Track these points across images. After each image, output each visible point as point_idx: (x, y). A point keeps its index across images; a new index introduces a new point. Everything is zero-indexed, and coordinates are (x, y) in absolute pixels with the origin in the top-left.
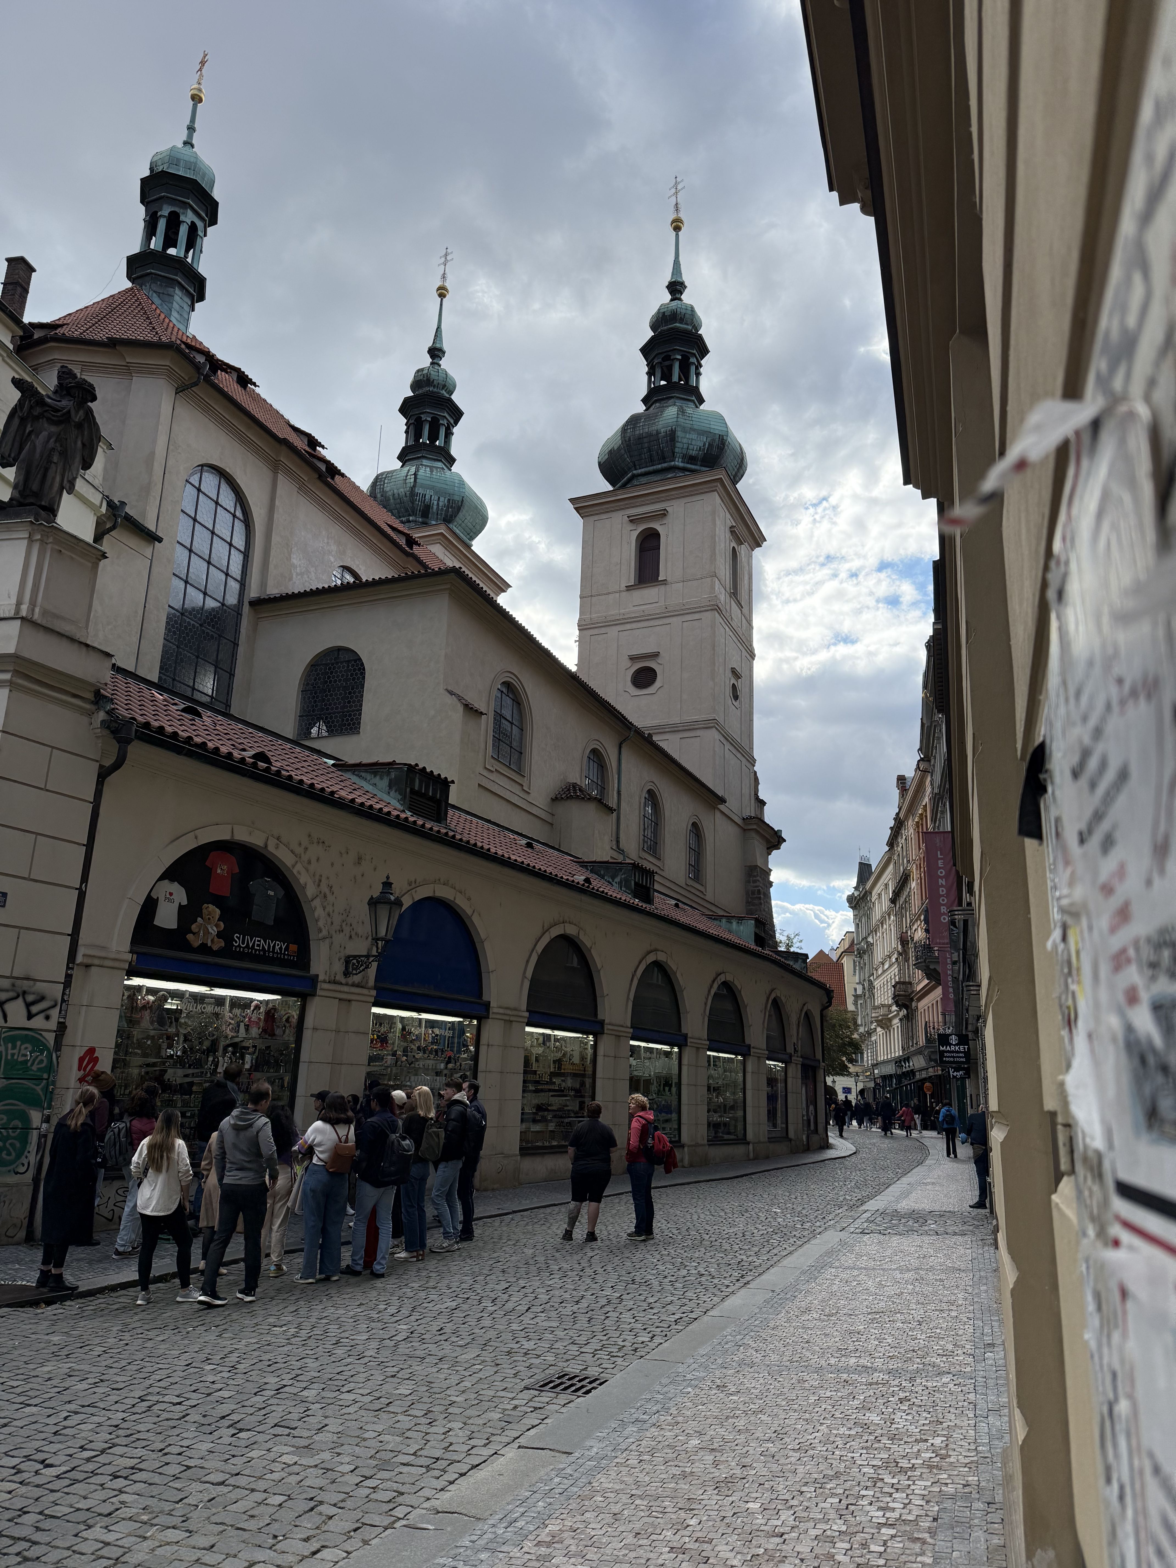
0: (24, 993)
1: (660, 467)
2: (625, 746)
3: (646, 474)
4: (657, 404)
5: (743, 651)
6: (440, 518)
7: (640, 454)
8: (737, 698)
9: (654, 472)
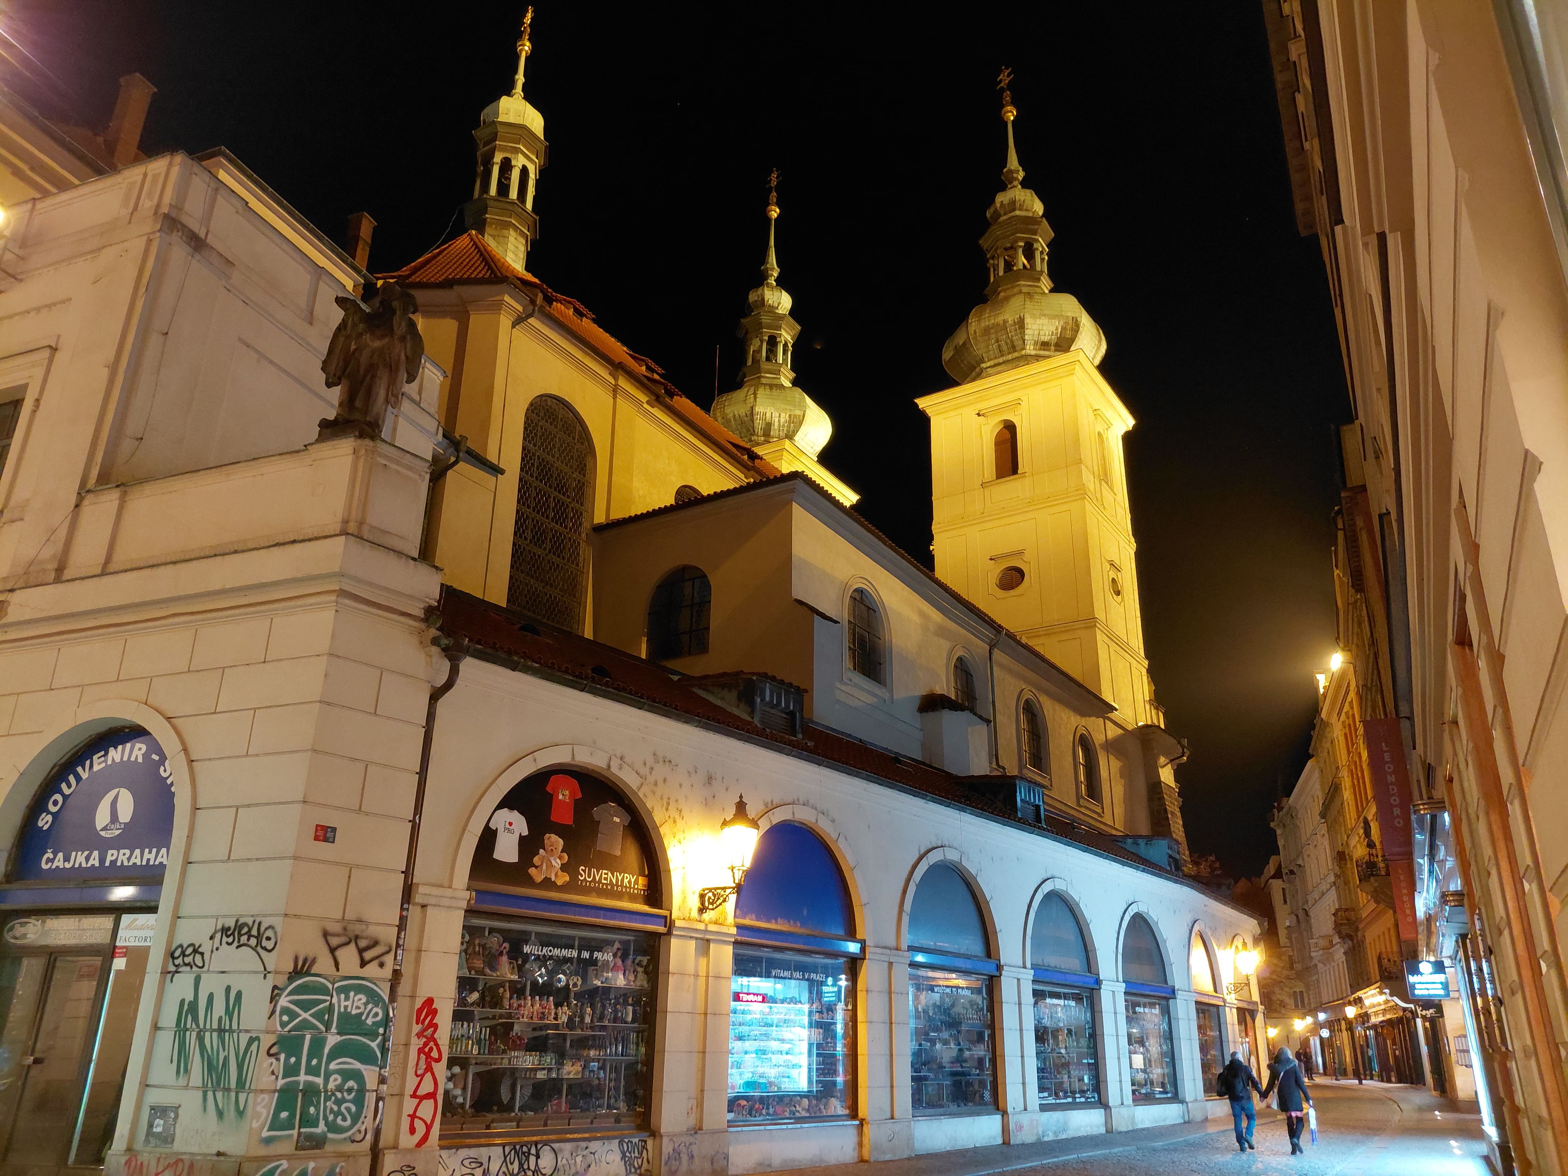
0: (357, 937)
1: (1010, 357)
2: (996, 651)
3: (995, 365)
4: (1002, 294)
5: (1121, 541)
6: (782, 434)
7: (988, 346)
8: (1118, 593)
9: (1004, 362)
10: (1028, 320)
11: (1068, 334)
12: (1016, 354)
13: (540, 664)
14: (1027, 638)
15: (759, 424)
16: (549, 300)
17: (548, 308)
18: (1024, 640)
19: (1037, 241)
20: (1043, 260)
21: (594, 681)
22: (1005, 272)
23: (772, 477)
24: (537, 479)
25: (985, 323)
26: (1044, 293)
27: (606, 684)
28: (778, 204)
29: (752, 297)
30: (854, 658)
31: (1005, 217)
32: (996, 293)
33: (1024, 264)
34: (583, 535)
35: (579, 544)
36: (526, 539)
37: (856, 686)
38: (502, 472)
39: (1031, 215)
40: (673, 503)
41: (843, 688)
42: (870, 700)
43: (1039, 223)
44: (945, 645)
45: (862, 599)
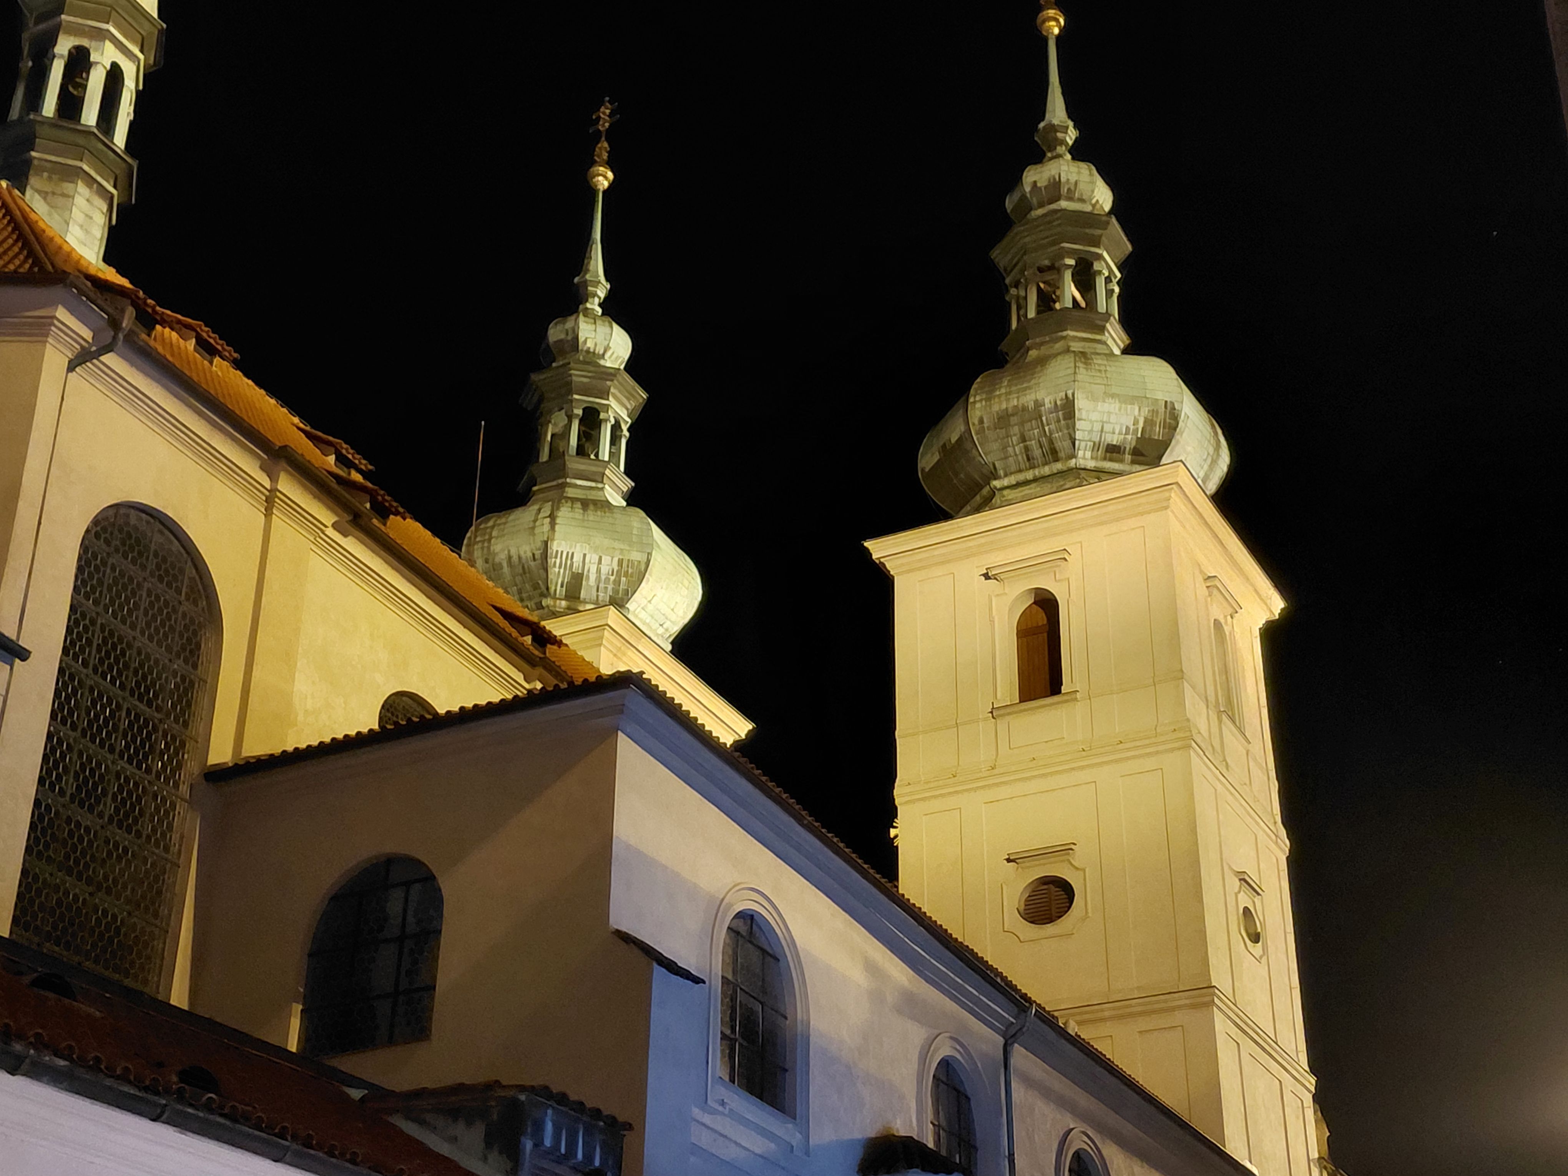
1: (1046, 470)
2: (1018, 1050)
3: (1018, 485)
4: (1033, 353)
5: (1260, 835)
6: (604, 597)
7: (1004, 448)
8: (1256, 938)
9: (1035, 480)
10: (1082, 404)
11: (1158, 433)
12: (1059, 466)
13: (71, 1060)
14: (1079, 1023)
15: (558, 577)
16: (147, 321)
17: (144, 336)
18: (1073, 1029)
19: (1100, 257)
20: (1110, 293)
21: (181, 1097)
22: (1038, 312)
23: (578, 682)
24: (95, 670)
25: (1000, 405)
26: (1112, 354)
27: (208, 1107)
28: (611, 164)
29: (555, 333)
30: (732, 1057)
31: (1040, 212)
32: (1022, 349)
33: (1074, 299)
34: (184, 789)
35: (173, 806)
36: (62, 792)
37: (733, 1115)
38: (23, 654)
39: (1088, 208)
40: (376, 727)
41: (707, 1119)
42: (758, 1145)
43: (1105, 225)
44: (917, 1034)
45: (751, 932)
